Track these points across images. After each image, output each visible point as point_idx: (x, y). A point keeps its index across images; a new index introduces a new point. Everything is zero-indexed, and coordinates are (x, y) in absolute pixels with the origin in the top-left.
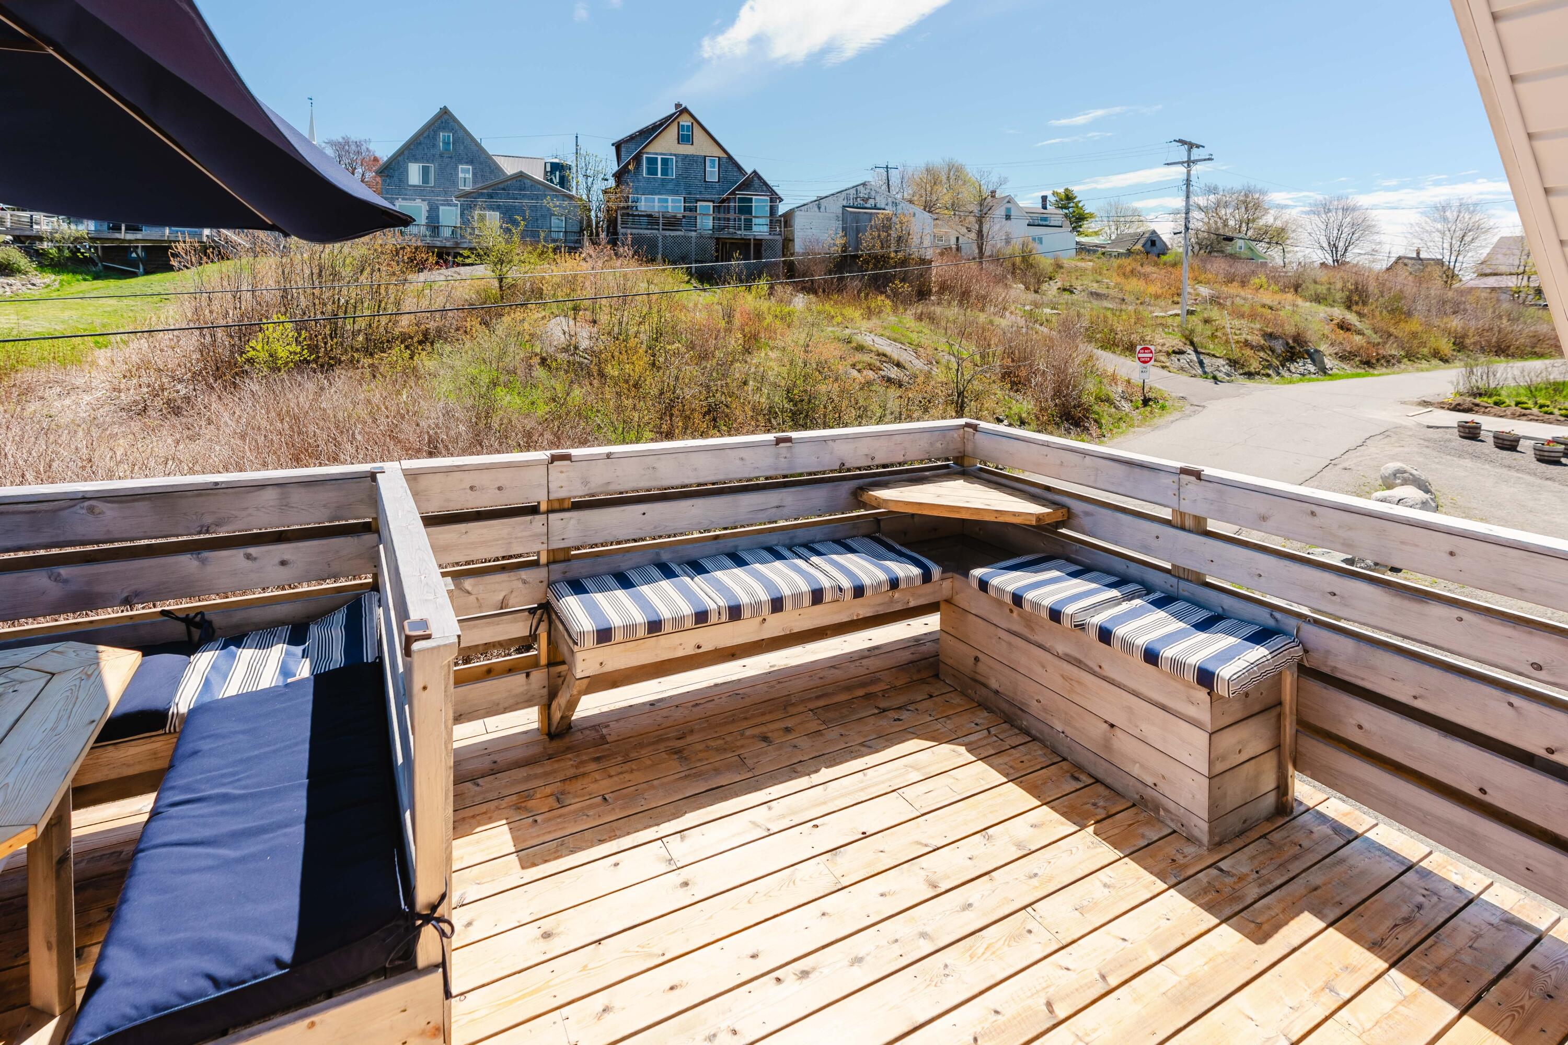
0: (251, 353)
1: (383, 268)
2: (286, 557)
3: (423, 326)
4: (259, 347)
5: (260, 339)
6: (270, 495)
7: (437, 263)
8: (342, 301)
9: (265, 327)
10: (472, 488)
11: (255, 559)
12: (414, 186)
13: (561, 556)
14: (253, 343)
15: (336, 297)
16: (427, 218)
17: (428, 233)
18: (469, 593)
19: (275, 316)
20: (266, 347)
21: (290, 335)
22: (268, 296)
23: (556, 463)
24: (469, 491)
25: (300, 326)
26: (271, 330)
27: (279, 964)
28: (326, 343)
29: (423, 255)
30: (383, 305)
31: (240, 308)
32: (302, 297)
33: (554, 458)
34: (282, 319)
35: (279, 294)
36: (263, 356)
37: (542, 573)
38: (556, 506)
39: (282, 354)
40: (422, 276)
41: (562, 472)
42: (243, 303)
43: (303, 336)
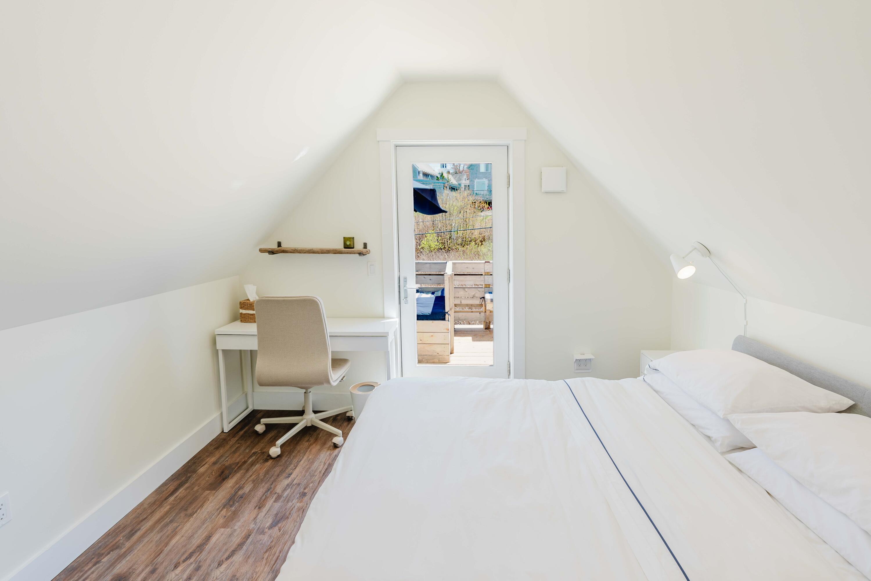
0: (423, 245)
1: (468, 211)
2: (431, 278)
3: (483, 235)
4: (425, 243)
5: (425, 240)
6: (428, 265)
7: (488, 208)
8: (453, 225)
9: (427, 235)
10: (467, 268)
11: (425, 278)
12: (482, 173)
13: (488, 286)
14: (423, 242)
15: (451, 223)
16: (488, 187)
17: (488, 194)
18: (466, 291)
19: (430, 231)
20: (428, 243)
21: (435, 238)
22: (428, 223)
23: (486, 263)
24: (466, 268)
25: (438, 235)
26: (429, 236)
27: (429, 314)
28: (447, 242)
29: (483, 205)
30: (467, 226)
31: (419, 228)
32: (439, 224)
33: (486, 262)
34: (433, 232)
35: (431, 223)
36: (426, 246)
37: (483, 289)
38: (487, 274)
39: (433, 246)
40: (482, 214)
41: (488, 266)
42: (420, 227)
43: (440, 239)
